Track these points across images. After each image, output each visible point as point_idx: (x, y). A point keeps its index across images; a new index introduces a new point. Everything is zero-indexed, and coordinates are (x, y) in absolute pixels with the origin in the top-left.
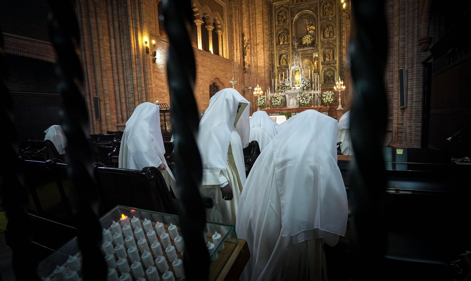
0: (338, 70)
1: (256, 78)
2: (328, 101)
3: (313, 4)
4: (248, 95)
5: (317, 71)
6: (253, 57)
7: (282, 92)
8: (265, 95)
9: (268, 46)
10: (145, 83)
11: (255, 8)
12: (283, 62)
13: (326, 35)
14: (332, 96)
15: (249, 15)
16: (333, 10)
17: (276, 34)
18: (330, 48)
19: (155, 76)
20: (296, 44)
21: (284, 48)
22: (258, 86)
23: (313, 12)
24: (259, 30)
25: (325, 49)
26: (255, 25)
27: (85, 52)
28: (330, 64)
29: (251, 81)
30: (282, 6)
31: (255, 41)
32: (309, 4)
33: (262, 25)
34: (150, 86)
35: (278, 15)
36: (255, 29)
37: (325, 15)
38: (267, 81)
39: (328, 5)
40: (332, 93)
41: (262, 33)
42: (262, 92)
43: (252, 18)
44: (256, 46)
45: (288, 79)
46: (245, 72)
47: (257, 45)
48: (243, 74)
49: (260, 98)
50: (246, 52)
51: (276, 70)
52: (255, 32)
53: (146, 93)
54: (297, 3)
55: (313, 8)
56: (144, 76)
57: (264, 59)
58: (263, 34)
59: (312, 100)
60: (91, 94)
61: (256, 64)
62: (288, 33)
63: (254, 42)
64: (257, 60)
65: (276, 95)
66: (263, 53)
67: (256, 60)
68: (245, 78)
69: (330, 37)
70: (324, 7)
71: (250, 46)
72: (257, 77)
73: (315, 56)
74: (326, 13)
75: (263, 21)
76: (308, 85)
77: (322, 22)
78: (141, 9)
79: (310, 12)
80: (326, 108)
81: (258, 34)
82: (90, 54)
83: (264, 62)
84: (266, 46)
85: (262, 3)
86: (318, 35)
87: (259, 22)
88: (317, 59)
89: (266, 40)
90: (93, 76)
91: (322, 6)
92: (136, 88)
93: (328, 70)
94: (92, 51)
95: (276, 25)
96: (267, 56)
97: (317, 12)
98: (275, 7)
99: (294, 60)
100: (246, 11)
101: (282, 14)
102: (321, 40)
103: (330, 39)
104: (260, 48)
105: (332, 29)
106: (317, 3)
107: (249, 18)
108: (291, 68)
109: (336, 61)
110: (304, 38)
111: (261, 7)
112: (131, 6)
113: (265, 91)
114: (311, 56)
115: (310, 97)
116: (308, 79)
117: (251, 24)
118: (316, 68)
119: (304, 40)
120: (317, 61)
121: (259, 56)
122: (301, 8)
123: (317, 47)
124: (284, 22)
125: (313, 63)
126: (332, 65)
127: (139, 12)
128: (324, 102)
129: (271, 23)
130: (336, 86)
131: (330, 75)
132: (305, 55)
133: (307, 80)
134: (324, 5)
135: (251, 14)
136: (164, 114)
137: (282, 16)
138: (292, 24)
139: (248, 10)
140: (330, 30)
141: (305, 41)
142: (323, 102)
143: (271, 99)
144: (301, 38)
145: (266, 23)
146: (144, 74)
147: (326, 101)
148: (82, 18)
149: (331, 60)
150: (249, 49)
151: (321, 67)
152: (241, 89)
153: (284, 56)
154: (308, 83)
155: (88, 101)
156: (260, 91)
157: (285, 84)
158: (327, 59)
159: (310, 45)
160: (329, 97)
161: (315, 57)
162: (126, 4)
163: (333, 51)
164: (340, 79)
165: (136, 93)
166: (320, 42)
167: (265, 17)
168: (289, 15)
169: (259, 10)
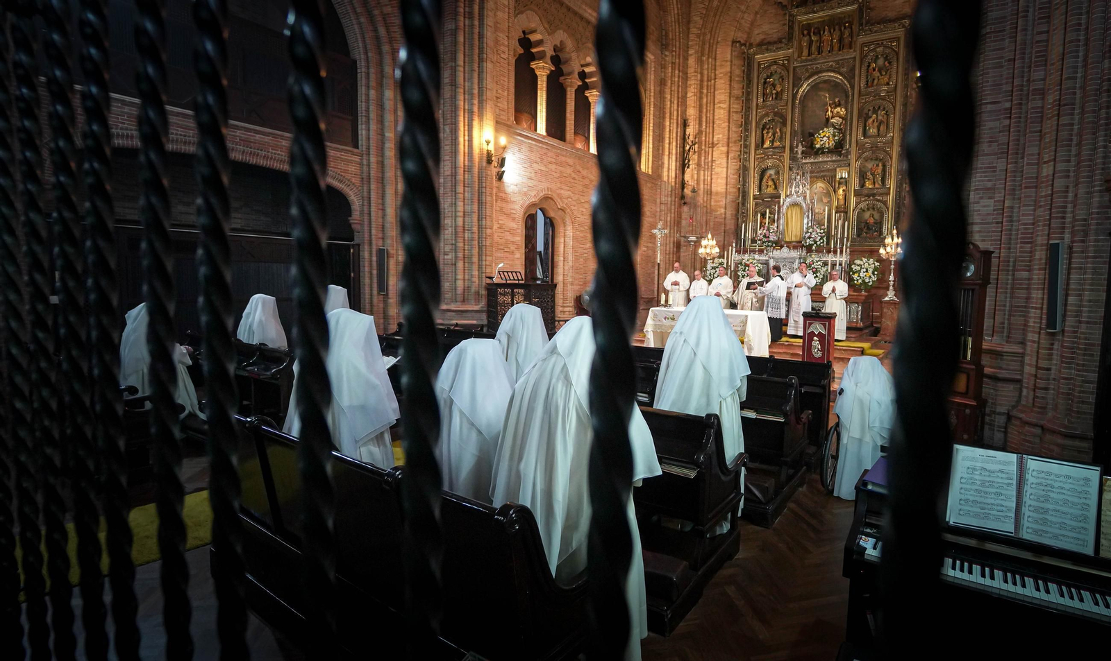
0: (892, 209)
1: (707, 216)
2: (863, 281)
3: (845, 59)
4: (687, 253)
5: (843, 210)
6: (702, 172)
7: (761, 252)
8: (724, 258)
9: (738, 149)
10: (479, 225)
11: (715, 66)
12: (768, 186)
13: (870, 129)
14: (875, 269)
15: (702, 81)
16: (890, 75)
17: (756, 123)
18: (876, 160)
19: (498, 209)
20: (800, 149)
21: (772, 155)
22: (710, 236)
23: (845, 77)
24: (721, 113)
25: (866, 161)
26: (712, 104)
27: (369, 157)
28: (874, 195)
29: (694, 223)
30: (775, 63)
31: (711, 136)
32: (836, 59)
33: (728, 103)
34: (489, 231)
35: (765, 83)
36: (711, 112)
37: (872, 86)
38: (731, 225)
39: (881, 61)
40: (874, 264)
41: (726, 120)
42: (717, 250)
43: (707, 87)
44: (710, 149)
45: (776, 225)
46: (685, 203)
47: (713, 147)
48: (680, 206)
49: (713, 263)
50: (689, 161)
51: (751, 203)
52: (711, 118)
53: (479, 245)
54: (809, 58)
55: (845, 69)
56: (479, 210)
57: (727, 178)
58: (729, 123)
59: (827, 276)
60: (374, 242)
61: (709, 187)
62: (784, 124)
63: (707, 140)
64: (711, 179)
65: (748, 260)
66: (725, 165)
67: (709, 178)
68: (683, 217)
69: (879, 135)
70: (871, 67)
71: (699, 148)
72: (709, 215)
73: (842, 175)
74: (874, 80)
75: (730, 93)
76: (822, 241)
77: (864, 101)
78: (482, 72)
79: (837, 78)
80: (859, 295)
81: (716, 122)
82: (377, 161)
83: (727, 185)
84: (734, 149)
85: (732, 54)
86: (851, 129)
87: (722, 95)
88: (845, 182)
89: (734, 136)
90: (380, 207)
91: (866, 64)
92: (460, 234)
93: (868, 209)
94: (382, 156)
95: (757, 105)
96: (732, 172)
97: (854, 78)
98: (759, 64)
99: (792, 184)
100: (695, 72)
101: (774, 80)
102: (857, 141)
103: (879, 139)
104: (719, 153)
105: (885, 116)
106: (855, 58)
107: (701, 88)
108: (784, 201)
109: (890, 188)
110: (819, 135)
111: (729, 63)
112: (464, 65)
113: (723, 248)
114: (832, 177)
115: (824, 269)
116: (823, 227)
117: (705, 100)
118: (842, 202)
119: (819, 140)
120: (844, 188)
121: (717, 170)
122: (817, 68)
123: (847, 157)
124: (776, 98)
125: (835, 191)
126: (878, 198)
127: (479, 78)
128: (855, 282)
129: (748, 100)
130: (885, 246)
131: (872, 221)
132: (818, 172)
133: (819, 231)
134: (869, 63)
135: (705, 78)
136: (513, 291)
137: (774, 86)
138: (793, 104)
139: (699, 70)
140: (880, 118)
141: (821, 141)
142: (852, 283)
143: (736, 266)
144: (812, 135)
145: (737, 98)
146: (479, 205)
147: (860, 281)
148: (369, 90)
149: (877, 186)
150: (696, 154)
151: (853, 200)
152: (672, 239)
153: (772, 172)
154: (822, 238)
155: (366, 255)
156: (712, 247)
157: (769, 237)
158: (868, 184)
159: (830, 151)
160: (867, 271)
161: (841, 178)
162: (455, 62)
163: (884, 166)
164: (895, 232)
165: (460, 245)
166: (854, 145)
167: (736, 85)
168: (788, 84)
169: (723, 70)
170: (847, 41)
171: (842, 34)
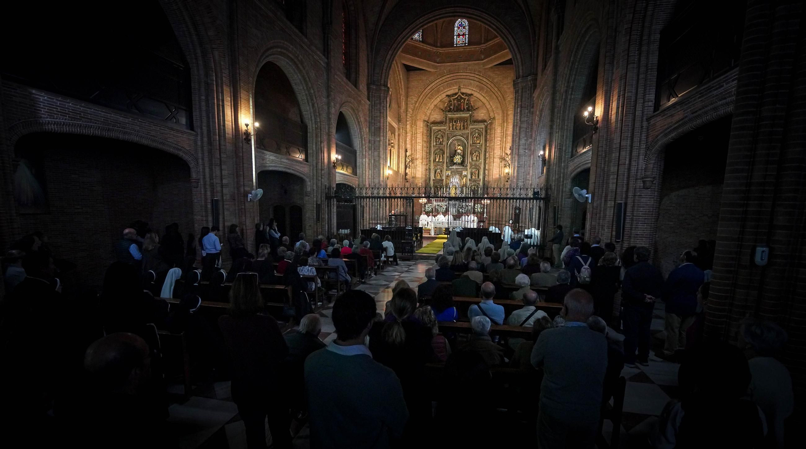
3: (465, 133)
5: (465, 186)
9: (426, 161)
11: (417, 129)
12: (437, 176)
13: (474, 158)
15: (412, 134)
16: (480, 139)
18: (476, 169)
24: (419, 147)
26: (416, 143)
30: (440, 131)
31: (416, 156)
32: (462, 132)
33: (422, 143)
35: (436, 137)
36: (416, 147)
37: (474, 143)
39: (477, 135)
41: (421, 150)
43: (414, 137)
47: (416, 160)
48: (405, 183)
50: (408, 165)
51: (432, 182)
52: (415, 149)
54: (452, 130)
55: (465, 136)
57: (422, 172)
58: (423, 151)
61: (415, 176)
62: (444, 153)
63: (414, 157)
66: (421, 167)
67: (415, 172)
69: (477, 160)
70: (474, 136)
73: (464, 173)
74: (475, 140)
75: (423, 140)
79: (462, 138)
81: (417, 150)
83: (422, 174)
84: (424, 161)
85: (423, 125)
87: (420, 140)
88: (466, 176)
89: (424, 156)
93: (474, 186)
96: (424, 170)
97: (468, 139)
98: (434, 130)
101: (440, 137)
104: (419, 162)
105: (479, 154)
106: (468, 133)
107: (412, 137)
111: (422, 128)
114: (461, 174)
117: (413, 142)
118: (464, 183)
120: (466, 178)
121: (418, 169)
122: (455, 134)
123: (466, 167)
124: (440, 143)
125: (462, 179)
129: (430, 144)
131: (475, 190)
132: (456, 172)
135: (413, 133)
137: (440, 139)
138: (447, 147)
139: (411, 130)
140: (477, 154)
145: (425, 142)
149: (476, 178)
151: (468, 183)
153: (439, 170)
158: (473, 177)
163: (479, 171)
166: (469, 163)
167: (425, 137)
168: (445, 139)
169: (420, 131)
170: (466, 126)
171: (464, 124)
